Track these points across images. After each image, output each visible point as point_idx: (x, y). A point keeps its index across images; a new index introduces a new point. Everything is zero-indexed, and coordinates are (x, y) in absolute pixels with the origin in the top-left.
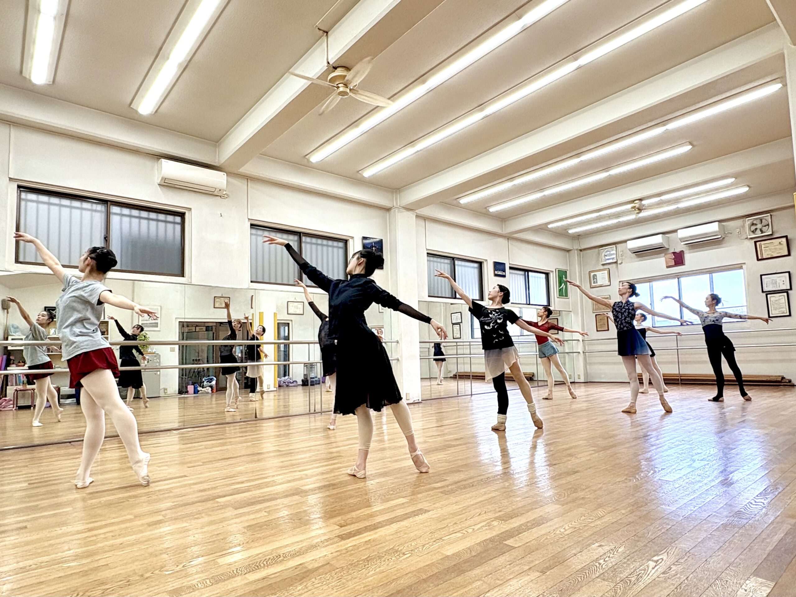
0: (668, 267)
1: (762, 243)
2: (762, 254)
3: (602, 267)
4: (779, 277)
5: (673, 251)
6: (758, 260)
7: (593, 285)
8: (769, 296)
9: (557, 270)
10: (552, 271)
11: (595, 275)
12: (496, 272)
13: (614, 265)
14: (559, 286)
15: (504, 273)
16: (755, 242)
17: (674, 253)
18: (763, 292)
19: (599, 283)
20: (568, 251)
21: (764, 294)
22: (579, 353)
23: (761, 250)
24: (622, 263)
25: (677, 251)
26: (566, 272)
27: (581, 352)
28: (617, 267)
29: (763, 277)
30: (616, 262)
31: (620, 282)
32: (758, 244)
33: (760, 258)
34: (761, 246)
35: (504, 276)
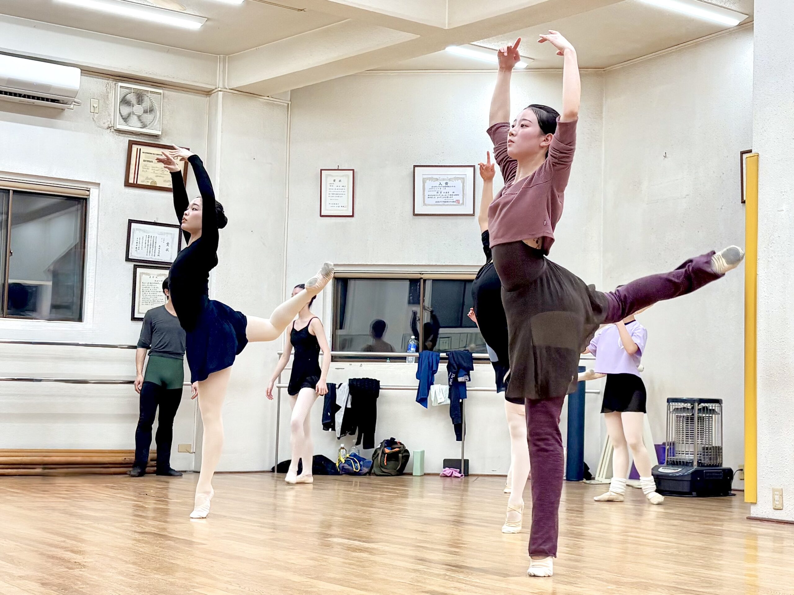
1: (144, 149)
2: (137, 173)
4: (162, 234)
6: (127, 184)
8: (139, 270)
16: (131, 143)
18: (128, 259)
21: (131, 265)
23: (138, 165)
29: (133, 225)
32: (135, 148)
33: (131, 181)
34: (138, 157)
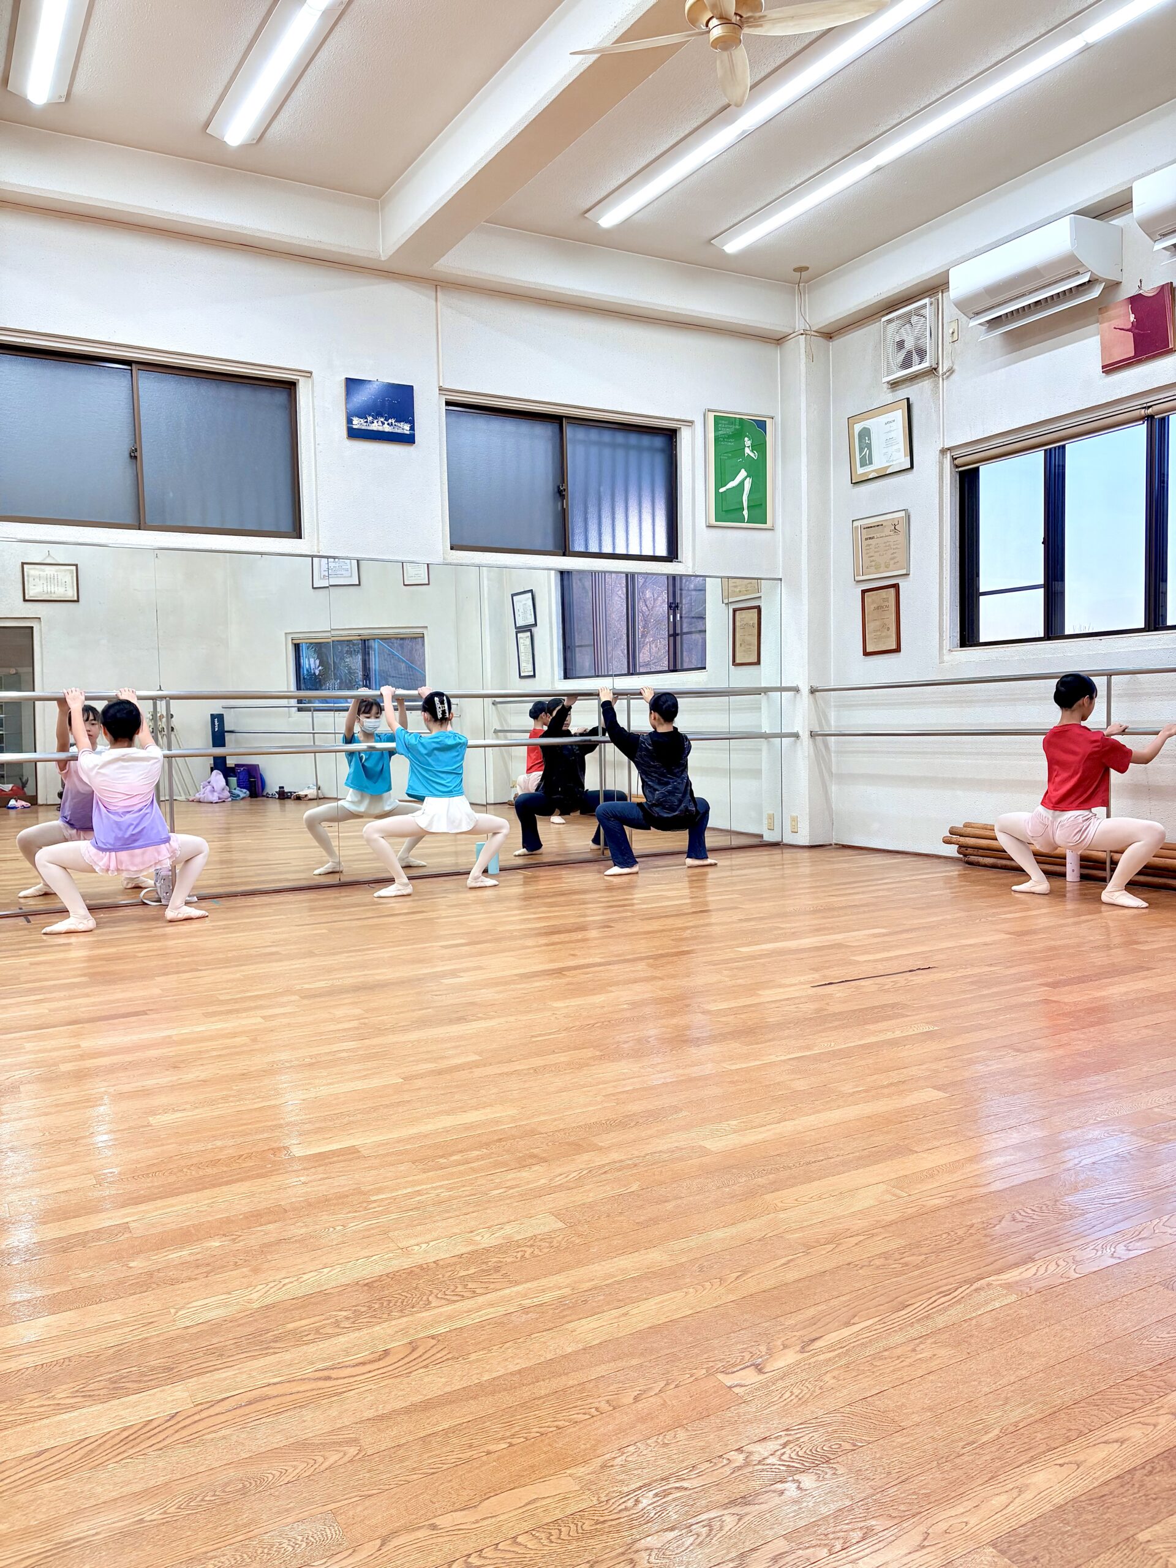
0: (1110, 368)
3: (889, 397)
5: (1133, 292)
7: (860, 471)
9: (711, 417)
10: (690, 423)
11: (865, 433)
12: (357, 423)
13: (926, 384)
14: (720, 481)
15: (405, 428)
17: (1136, 301)
19: (879, 462)
20: (779, 340)
22: (796, 736)
24: (951, 371)
25: (1149, 289)
26: (762, 425)
27: (805, 736)
28: (936, 386)
30: (933, 371)
31: (943, 451)
35: (409, 439)
